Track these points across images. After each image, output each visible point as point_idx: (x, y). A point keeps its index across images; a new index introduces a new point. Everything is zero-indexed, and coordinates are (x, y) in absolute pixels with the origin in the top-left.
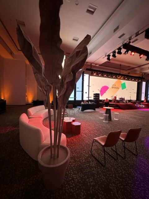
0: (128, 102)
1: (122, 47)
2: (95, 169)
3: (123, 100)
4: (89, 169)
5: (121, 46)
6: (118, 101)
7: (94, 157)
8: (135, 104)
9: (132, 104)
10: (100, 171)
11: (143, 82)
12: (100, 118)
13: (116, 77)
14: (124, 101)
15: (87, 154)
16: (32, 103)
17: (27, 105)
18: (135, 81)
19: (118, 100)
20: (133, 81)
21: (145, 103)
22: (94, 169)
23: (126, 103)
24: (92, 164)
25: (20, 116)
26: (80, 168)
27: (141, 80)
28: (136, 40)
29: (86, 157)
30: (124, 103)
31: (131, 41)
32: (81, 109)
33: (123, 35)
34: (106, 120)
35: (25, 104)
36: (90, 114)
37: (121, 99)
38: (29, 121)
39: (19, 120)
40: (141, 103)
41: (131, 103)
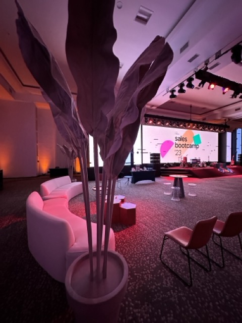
0: (205, 165)
1: (194, 77)
2: (174, 292)
3: (198, 162)
4: (162, 294)
5: (193, 75)
6: (190, 165)
7: (167, 267)
8: (218, 168)
9: (213, 168)
10: (184, 296)
11: (228, 133)
12: (165, 193)
13: (185, 126)
14: (199, 165)
15: (153, 262)
16: (48, 172)
17: (39, 176)
18: (214, 131)
19: (189, 163)
20: (212, 131)
21: (232, 165)
22: (172, 293)
23: (203, 166)
24: (166, 282)
25: (28, 196)
26: (146, 292)
27: (225, 130)
28: (217, 65)
29: (152, 268)
30: (199, 166)
31: (209, 66)
32: (130, 180)
33: (196, 56)
34: (175, 197)
35: (36, 176)
36: (147, 188)
37: (194, 161)
38: (44, 204)
39: (25, 205)
40: (227, 167)
41: (211, 166)
